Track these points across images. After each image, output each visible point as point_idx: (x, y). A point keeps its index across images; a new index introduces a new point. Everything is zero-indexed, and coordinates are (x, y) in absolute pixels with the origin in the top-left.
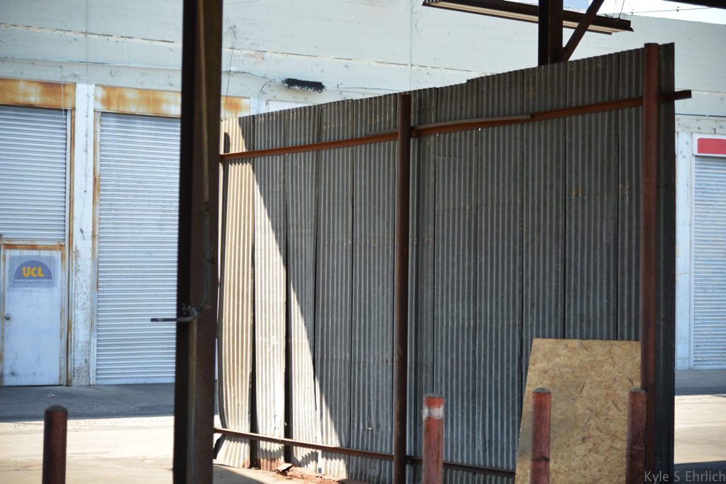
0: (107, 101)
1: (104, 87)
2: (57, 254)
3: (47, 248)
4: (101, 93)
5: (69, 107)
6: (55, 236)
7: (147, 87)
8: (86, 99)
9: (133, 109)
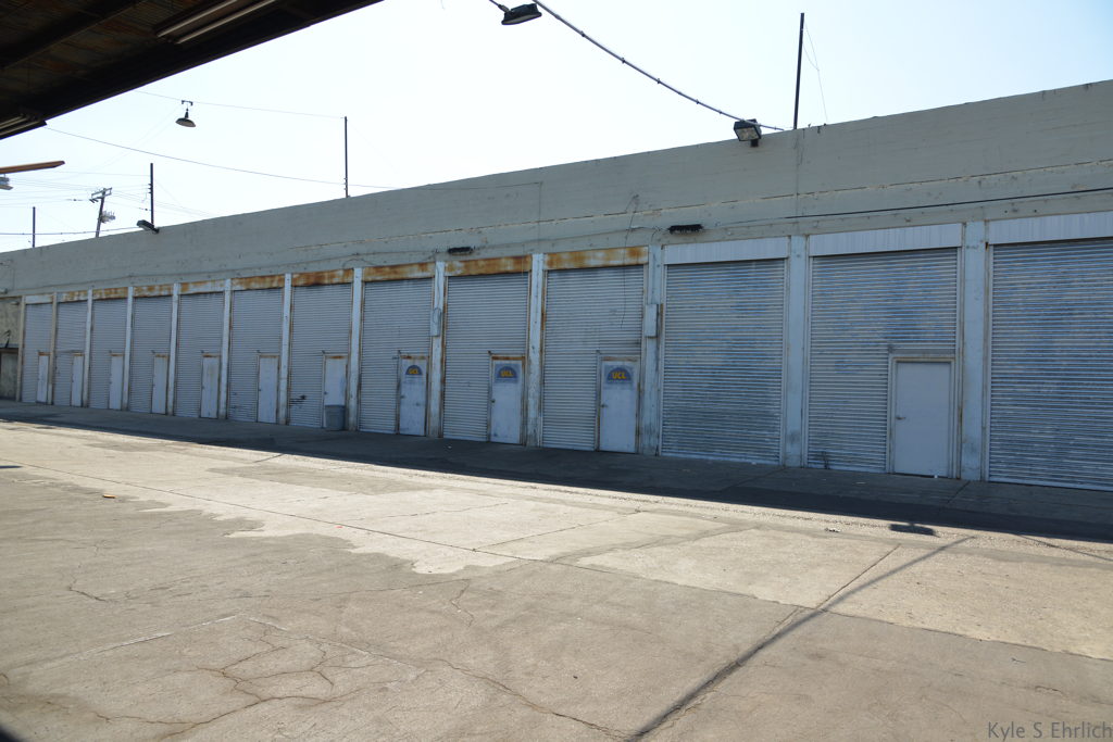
0: (550, 263)
1: (549, 254)
2: (520, 363)
3: (514, 359)
4: (547, 258)
5: (528, 270)
6: (519, 351)
7: (576, 249)
8: (538, 264)
9: (567, 266)
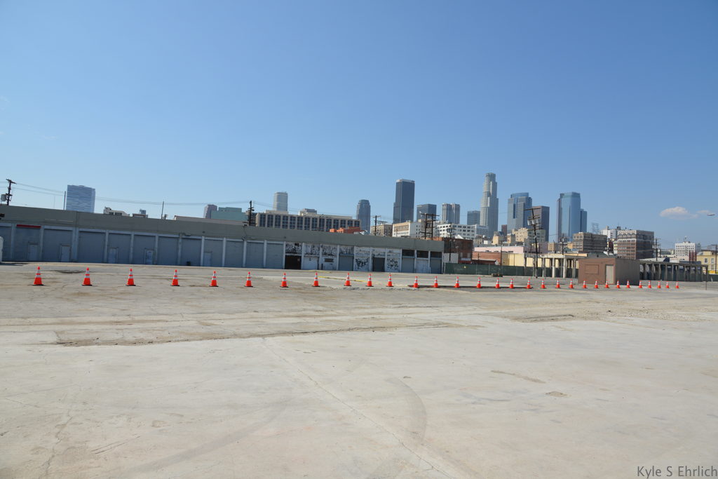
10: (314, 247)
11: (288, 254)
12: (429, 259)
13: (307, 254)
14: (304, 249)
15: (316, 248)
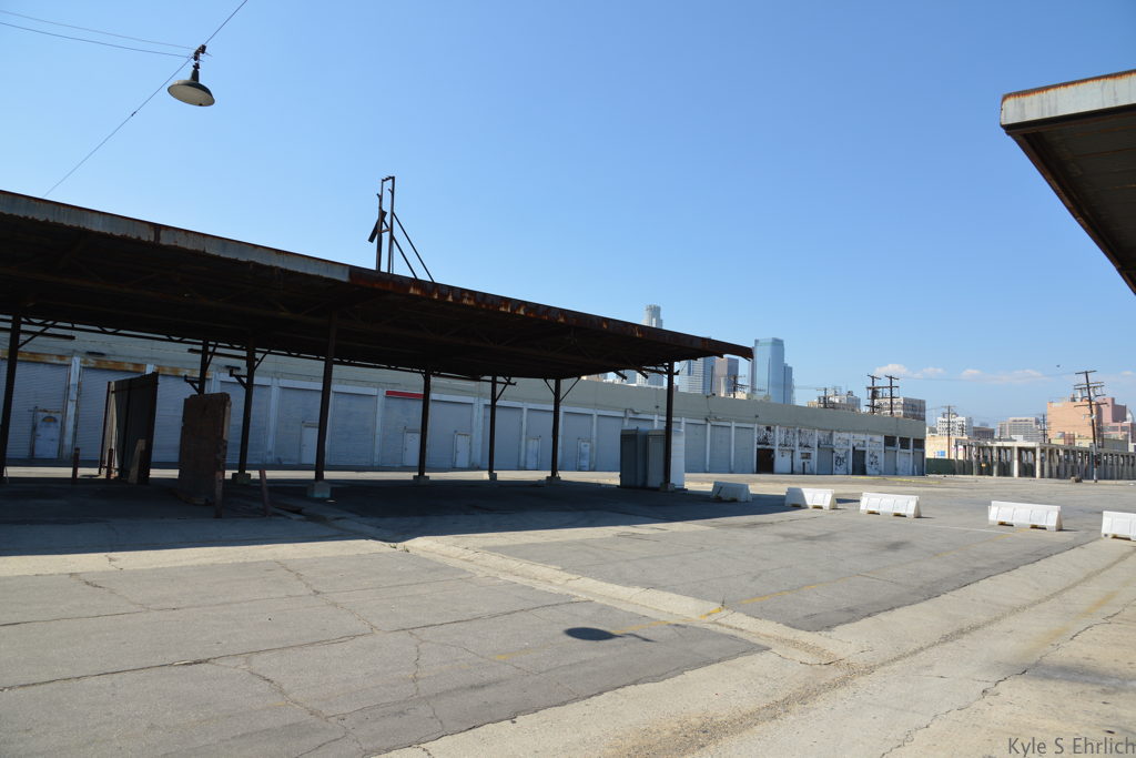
10: (788, 432)
11: (760, 446)
12: (911, 451)
13: (780, 445)
14: (778, 437)
15: (790, 435)
